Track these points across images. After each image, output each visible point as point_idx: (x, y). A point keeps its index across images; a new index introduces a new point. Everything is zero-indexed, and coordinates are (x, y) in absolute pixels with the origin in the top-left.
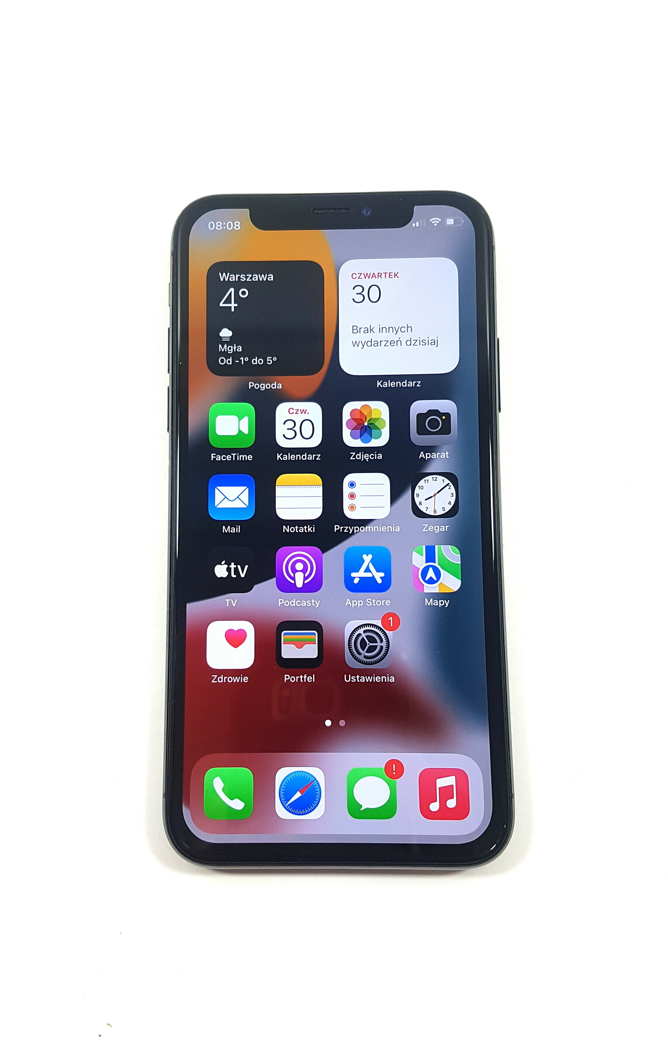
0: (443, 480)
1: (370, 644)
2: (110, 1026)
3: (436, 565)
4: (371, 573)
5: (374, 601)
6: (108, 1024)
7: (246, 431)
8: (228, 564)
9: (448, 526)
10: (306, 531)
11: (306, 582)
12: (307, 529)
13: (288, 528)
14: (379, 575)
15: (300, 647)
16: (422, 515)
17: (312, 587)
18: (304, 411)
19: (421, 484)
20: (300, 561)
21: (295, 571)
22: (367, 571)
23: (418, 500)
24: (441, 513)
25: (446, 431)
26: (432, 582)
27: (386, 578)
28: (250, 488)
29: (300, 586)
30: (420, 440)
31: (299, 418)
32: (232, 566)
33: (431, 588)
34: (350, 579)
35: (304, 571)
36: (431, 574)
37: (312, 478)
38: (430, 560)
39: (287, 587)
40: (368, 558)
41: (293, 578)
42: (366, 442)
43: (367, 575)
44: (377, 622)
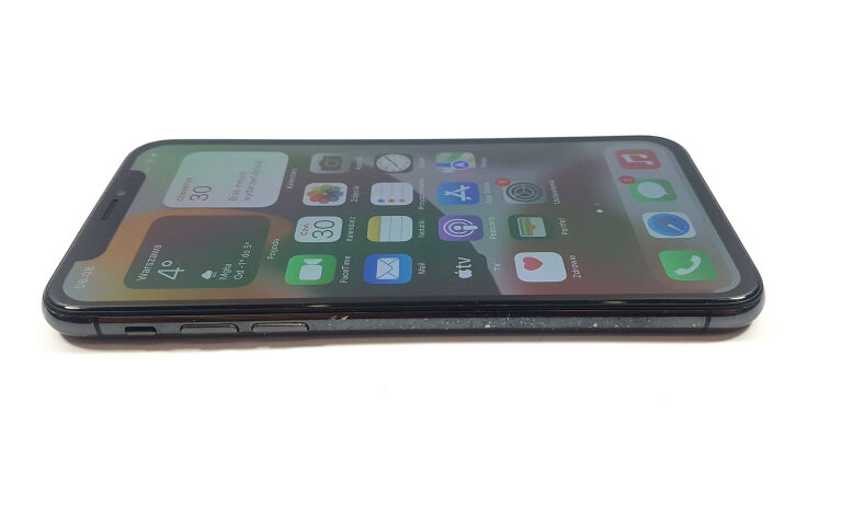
0: (381, 160)
1: (524, 192)
3: (452, 163)
5: (486, 190)
7: (320, 260)
8: (457, 269)
9: (421, 158)
11: (471, 224)
12: (422, 224)
13: (422, 234)
14: (463, 188)
15: (534, 227)
16: (410, 169)
17: (476, 220)
18: (306, 226)
19: (383, 169)
20: (452, 228)
21: (462, 230)
22: (459, 193)
23: (397, 170)
24: (408, 160)
25: (340, 159)
26: (467, 165)
27: (465, 185)
28: (379, 258)
29: (476, 228)
30: (344, 169)
31: (312, 229)
32: (460, 267)
33: (472, 164)
34: (467, 202)
35: (462, 225)
36: (461, 165)
37: (372, 222)
38: (448, 165)
39: (478, 235)
40: (448, 193)
41: (469, 231)
42: (342, 194)
43: (463, 193)
44: (505, 188)
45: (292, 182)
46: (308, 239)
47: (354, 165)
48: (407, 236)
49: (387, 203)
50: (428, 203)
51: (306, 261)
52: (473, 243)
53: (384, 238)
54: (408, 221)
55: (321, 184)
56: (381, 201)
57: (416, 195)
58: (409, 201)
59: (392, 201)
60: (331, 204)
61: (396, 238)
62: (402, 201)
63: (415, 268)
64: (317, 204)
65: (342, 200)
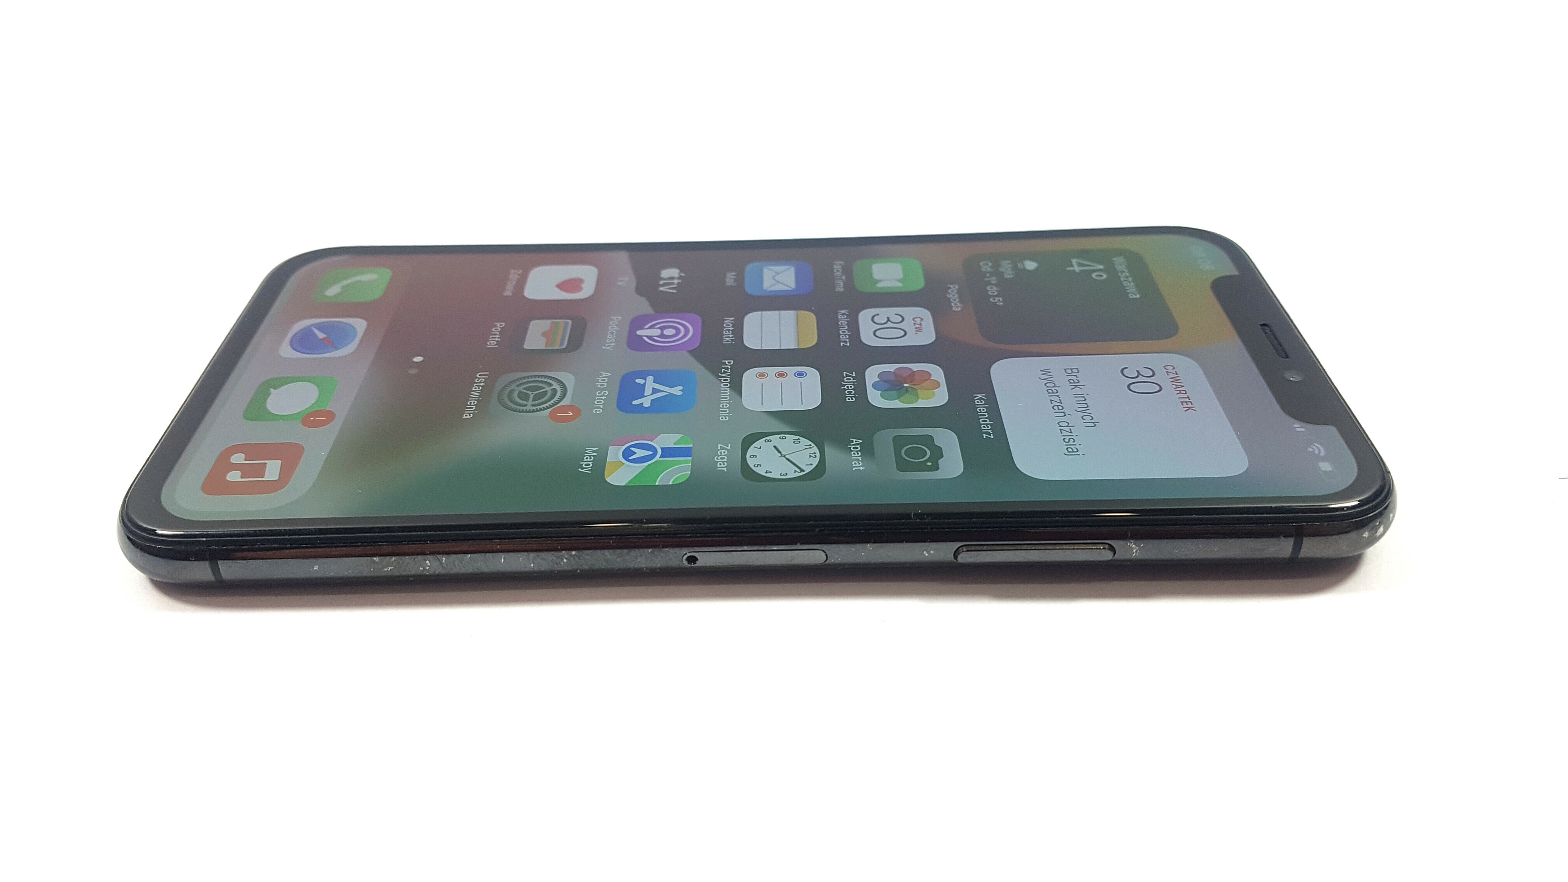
0: (811, 464)
1: (533, 395)
3: (657, 458)
4: (652, 394)
5: (603, 398)
7: (879, 285)
8: (680, 278)
9: (726, 471)
10: (724, 336)
11: (645, 338)
12: (728, 337)
13: (729, 321)
14: (646, 402)
15: (544, 334)
16: (748, 441)
17: (636, 343)
18: (919, 330)
19: (805, 441)
20: (678, 331)
21: (662, 329)
22: (655, 391)
23: (775, 439)
24: (751, 462)
25: (903, 466)
26: (627, 454)
27: (640, 408)
28: (794, 290)
29: (639, 333)
30: (884, 439)
31: (907, 325)
32: (676, 281)
33: (615, 454)
34: (644, 375)
35: (662, 336)
36: (640, 453)
37: (811, 339)
38: (666, 452)
39: (639, 322)
40: (677, 391)
41: (651, 327)
42: (875, 386)
43: (648, 391)
44: (566, 402)
45: (982, 409)
46: (910, 312)
47: (868, 451)
48: (752, 321)
49: (791, 370)
50: (715, 370)
51: (900, 284)
52: (649, 310)
53: (789, 316)
54: (752, 341)
55: (921, 404)
56: (800, 374)
57: (737, 387)
58: (749, 377)
59: (781, 375)
60: (891, 368)
61: (770, 316)
62: (762, 375)
63: (740, 279)
64: (915, 367)
65: (872, 374)
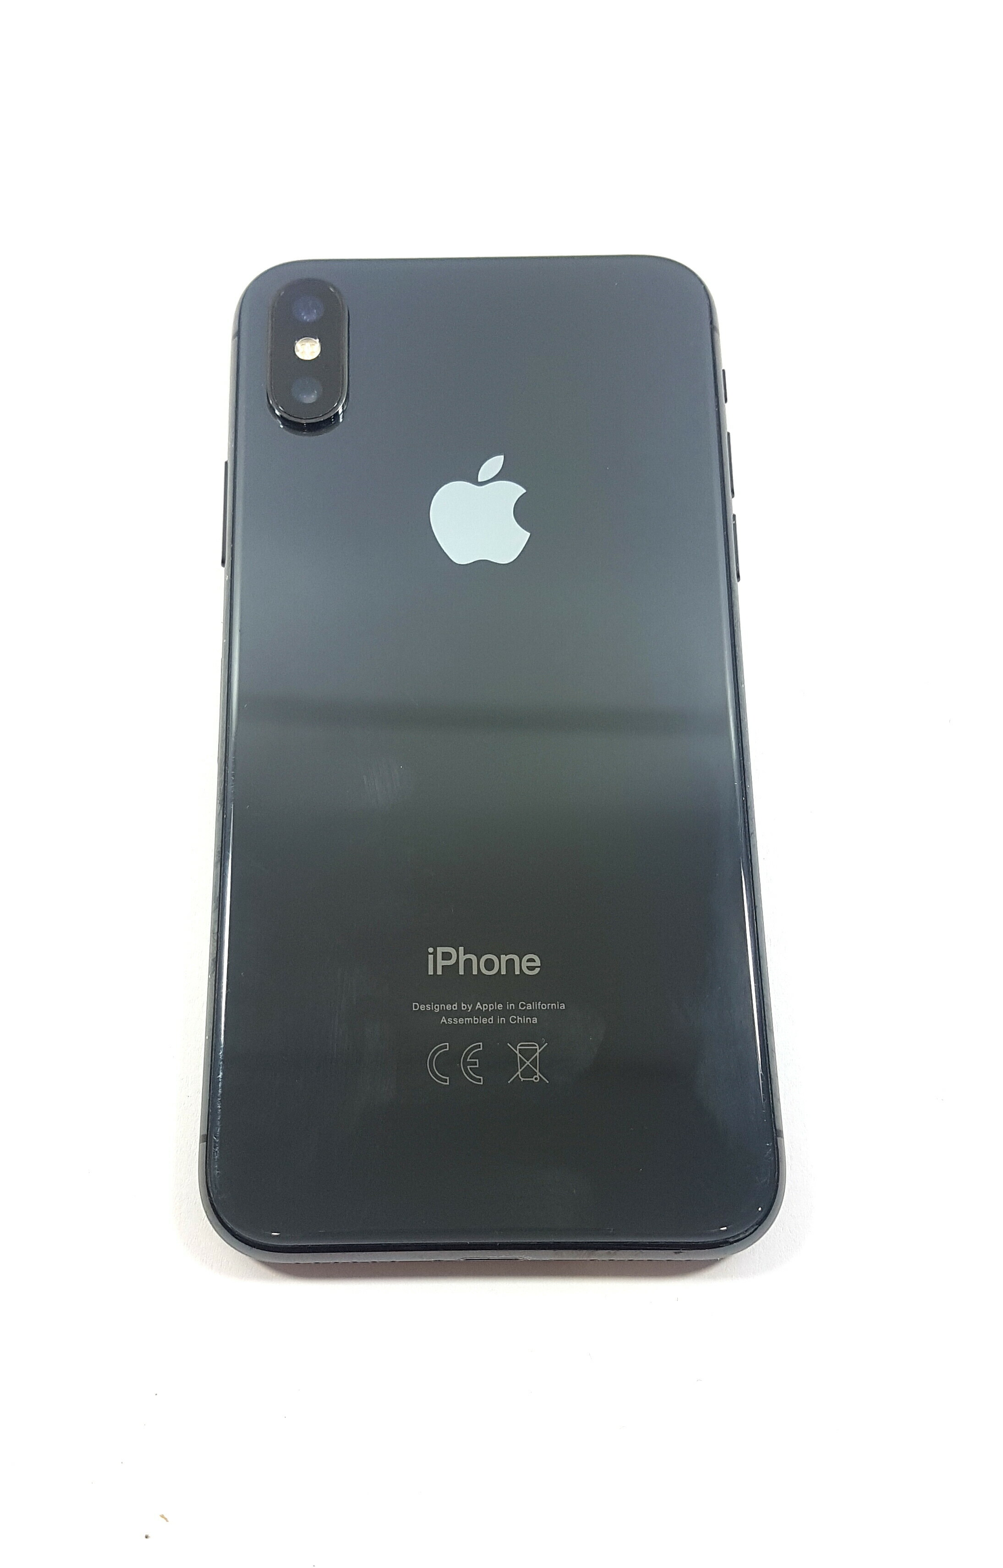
2: (166, 1519)
6: (162, 1516)
